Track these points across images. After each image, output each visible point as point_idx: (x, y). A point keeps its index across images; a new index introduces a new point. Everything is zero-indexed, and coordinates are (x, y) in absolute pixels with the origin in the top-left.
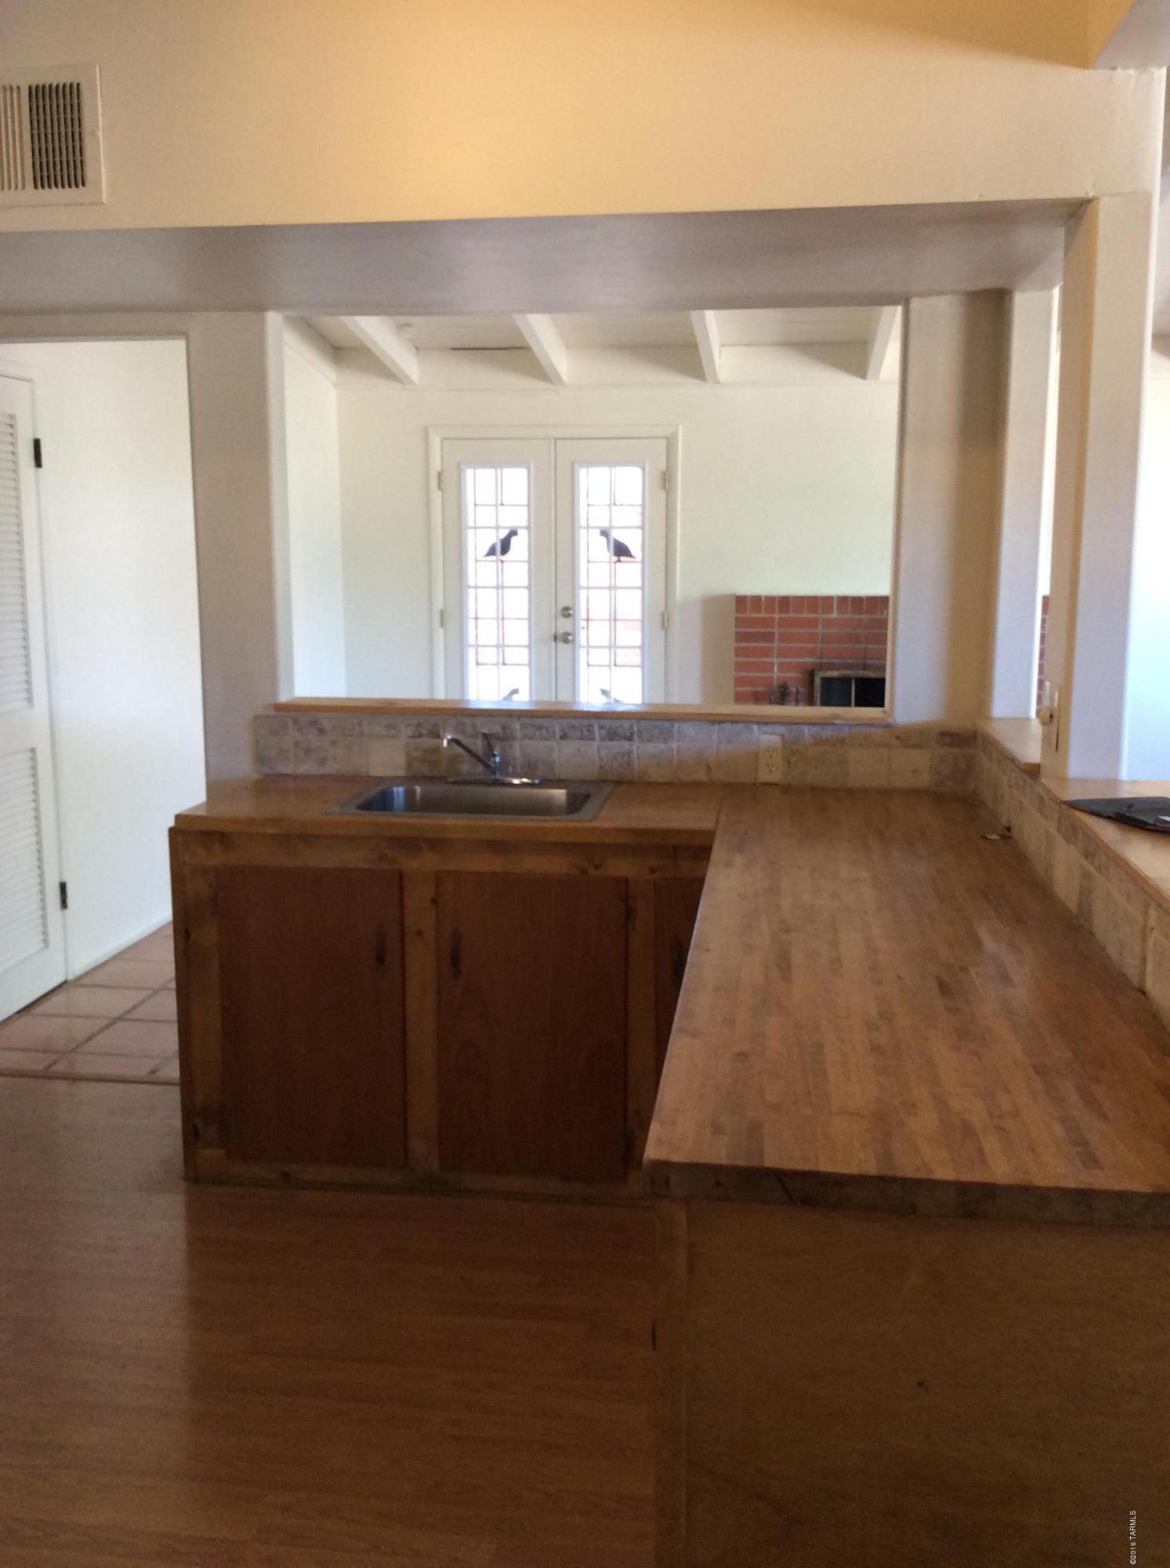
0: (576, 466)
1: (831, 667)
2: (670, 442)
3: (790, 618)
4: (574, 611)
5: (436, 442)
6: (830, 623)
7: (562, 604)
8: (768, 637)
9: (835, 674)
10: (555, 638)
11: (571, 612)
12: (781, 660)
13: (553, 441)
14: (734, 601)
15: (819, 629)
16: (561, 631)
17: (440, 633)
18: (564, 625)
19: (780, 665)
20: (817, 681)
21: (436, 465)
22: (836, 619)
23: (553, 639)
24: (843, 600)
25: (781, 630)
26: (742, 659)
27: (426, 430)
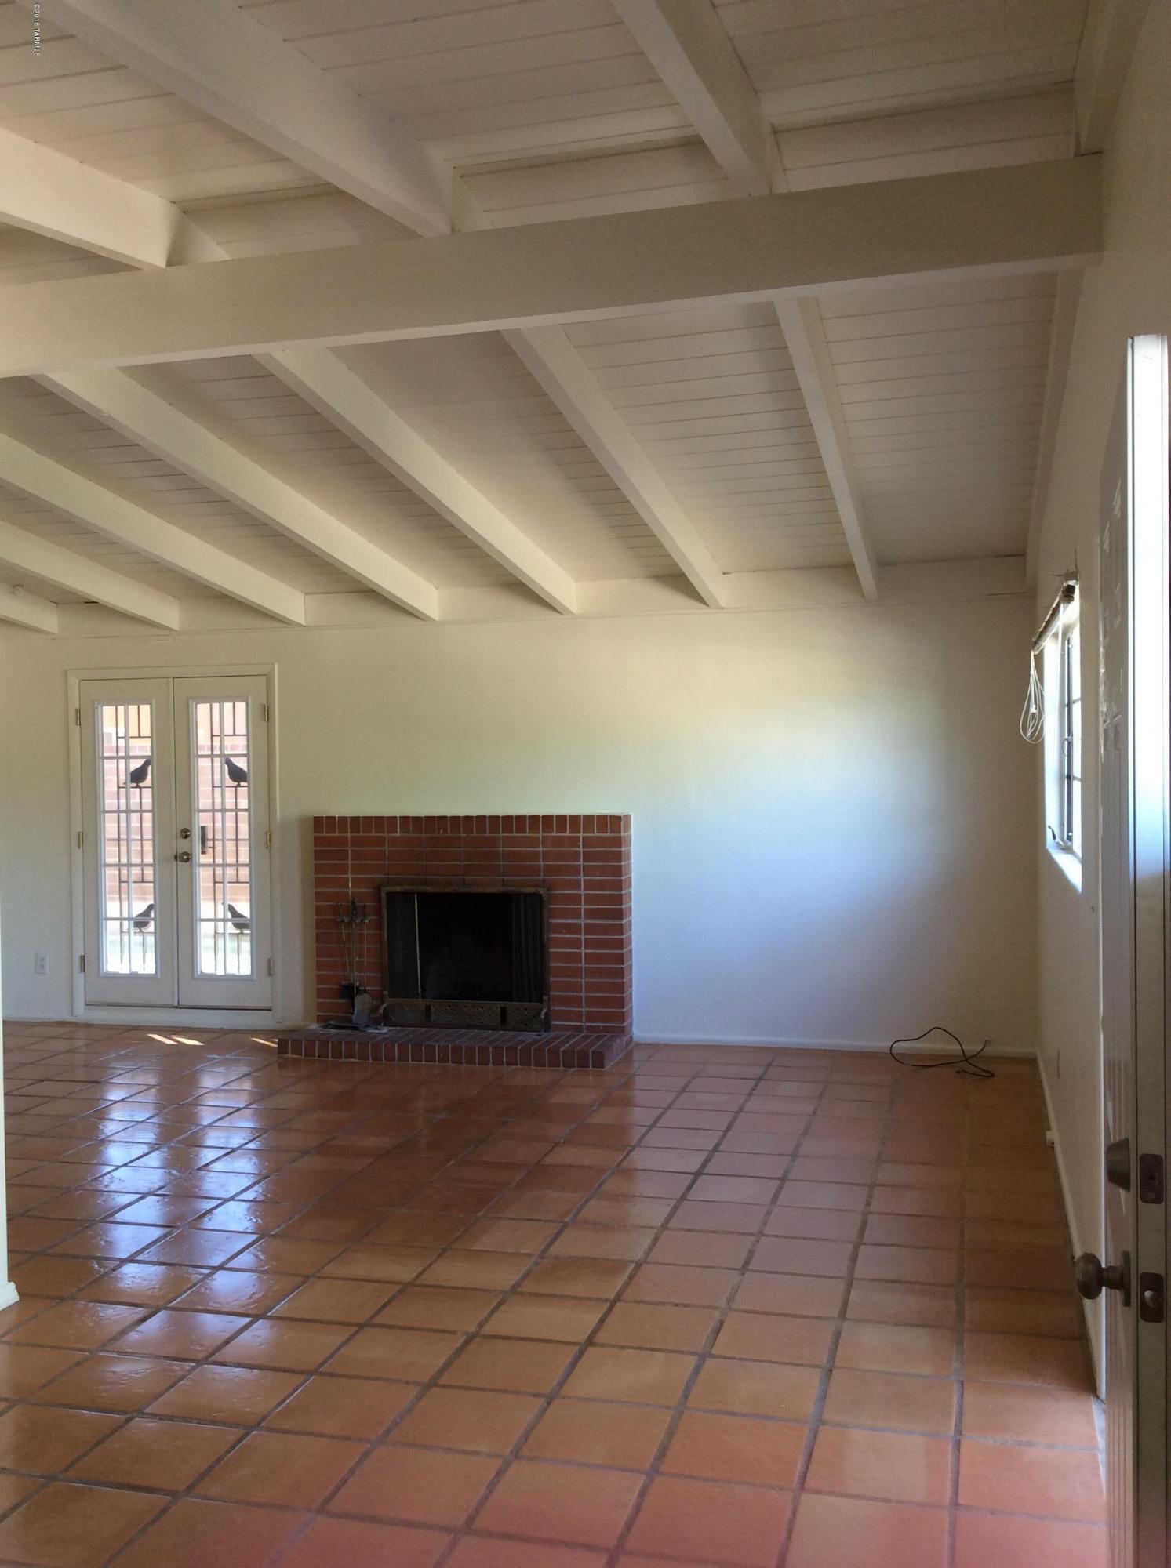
0: (190, 702)
1: (396, 882)
2: (269, 678)
3: (360, 837)
4: (191, 832)
5: (74, 681)
6: (393, 841)
7: (181, 827)
8: (343, 855)
9: (398, 889)
10: (176, 858)
11: (189, 833)
12: (354, 876)
13: (171, 680)
14: (313, 820)
15: (386, 848)
16: (180, 851)
17: (78, 854)
18: (183, 846)
19: (355, 881)
20: (383, 895)
21: (74, 703)
22: (399, 837)
23: (173, 858)
24: (405, 819)
25: (352, 848)
26: (320, 876)
27: (65, 673)
